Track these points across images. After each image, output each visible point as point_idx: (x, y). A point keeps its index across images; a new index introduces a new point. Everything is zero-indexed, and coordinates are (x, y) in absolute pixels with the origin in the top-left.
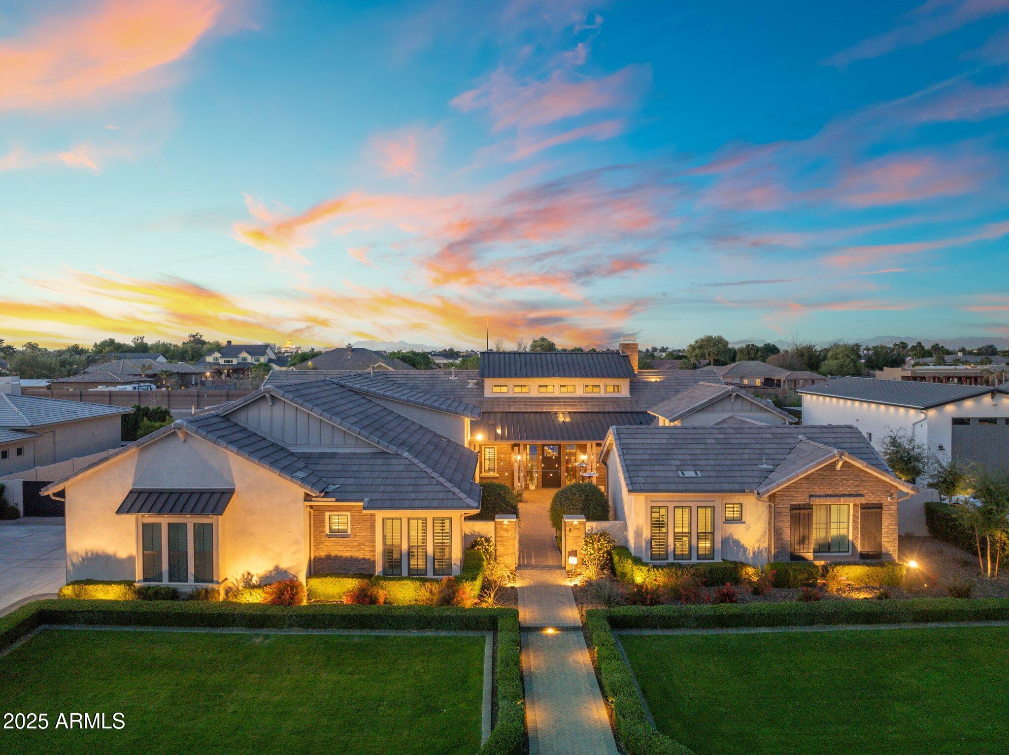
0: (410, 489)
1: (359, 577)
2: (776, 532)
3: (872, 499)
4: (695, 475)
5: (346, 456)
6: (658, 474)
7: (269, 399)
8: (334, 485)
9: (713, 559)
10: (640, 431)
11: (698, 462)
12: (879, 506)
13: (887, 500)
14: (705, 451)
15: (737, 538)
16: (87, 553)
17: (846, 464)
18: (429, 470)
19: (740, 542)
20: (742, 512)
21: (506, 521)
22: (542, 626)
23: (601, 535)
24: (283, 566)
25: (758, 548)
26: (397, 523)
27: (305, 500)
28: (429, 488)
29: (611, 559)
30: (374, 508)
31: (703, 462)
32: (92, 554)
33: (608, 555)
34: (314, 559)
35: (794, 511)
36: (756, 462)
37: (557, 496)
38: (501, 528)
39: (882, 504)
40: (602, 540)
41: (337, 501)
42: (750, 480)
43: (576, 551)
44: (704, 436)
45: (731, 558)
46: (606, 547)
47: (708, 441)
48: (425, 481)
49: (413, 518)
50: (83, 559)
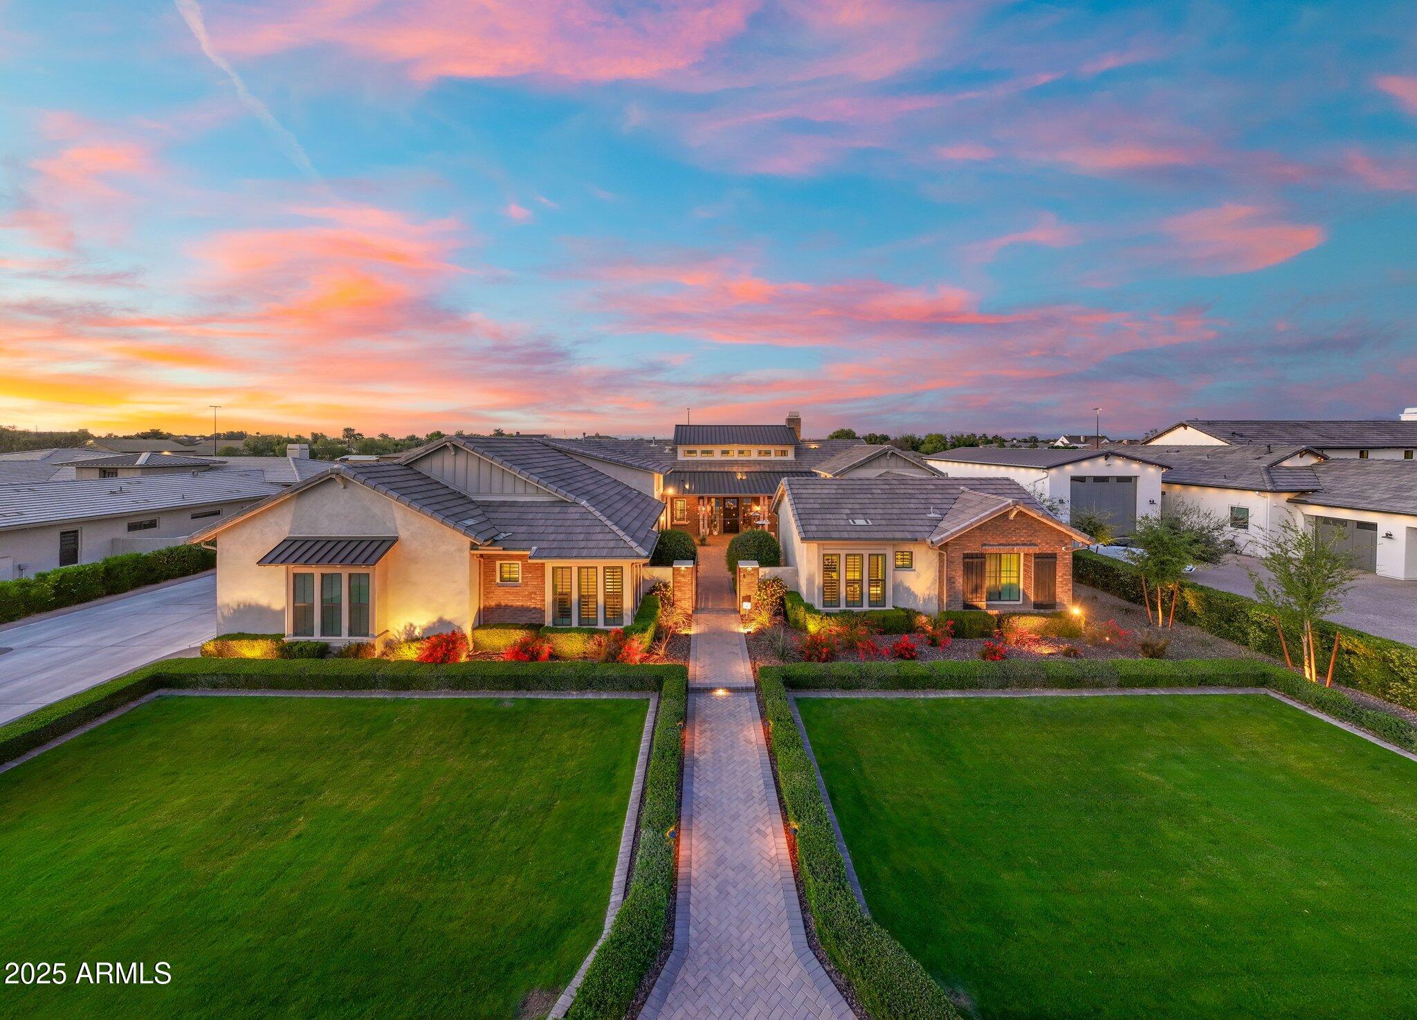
0: (581, 537)
1: (527, 628)
2: (946, 580)
3: (1047, 549)
4: (866, 524)
5: (525, 504)
6: (829, 522)
7: (451, 448)
8: (505, 533)
9: (885, 606)
10: (810, 482)
11: (867, 511)
12: (1053, 556)
13: (1061, 550)
14: (873, 501)
15: (907, 585)
16: (239, 605)
17: (1020, 514)
18: (603, 518)
19: (910, 589)
20: (912, 559)
21: (684, 566)
22: (713, 686)
23: (774, 581)
24: (448, 616)
25: (929, 595)
26: (566, 572)
27: (472, 549)
28: (600, 536)
29: (783, 605)
30: (545, 557)
31: (872, 511)
32: (245, 606)
33: (780, 601)
34: (484, 608)
35: (967, 560)
36: (924, 511)
37: (733, 542)
38: (678, 574)
39: (1056, 554)
40: (775, 586)
41: (504, 549)
42: (920, 529)
43: (750, 596)
44: (871, 487)
45: (901, 605)
46: (779, 593)
47: (874, 491)
48: (598, 529)
49: (583, 567)
50: (234, 611)
